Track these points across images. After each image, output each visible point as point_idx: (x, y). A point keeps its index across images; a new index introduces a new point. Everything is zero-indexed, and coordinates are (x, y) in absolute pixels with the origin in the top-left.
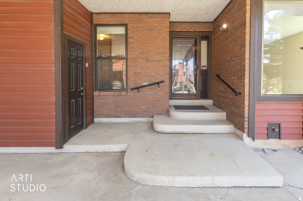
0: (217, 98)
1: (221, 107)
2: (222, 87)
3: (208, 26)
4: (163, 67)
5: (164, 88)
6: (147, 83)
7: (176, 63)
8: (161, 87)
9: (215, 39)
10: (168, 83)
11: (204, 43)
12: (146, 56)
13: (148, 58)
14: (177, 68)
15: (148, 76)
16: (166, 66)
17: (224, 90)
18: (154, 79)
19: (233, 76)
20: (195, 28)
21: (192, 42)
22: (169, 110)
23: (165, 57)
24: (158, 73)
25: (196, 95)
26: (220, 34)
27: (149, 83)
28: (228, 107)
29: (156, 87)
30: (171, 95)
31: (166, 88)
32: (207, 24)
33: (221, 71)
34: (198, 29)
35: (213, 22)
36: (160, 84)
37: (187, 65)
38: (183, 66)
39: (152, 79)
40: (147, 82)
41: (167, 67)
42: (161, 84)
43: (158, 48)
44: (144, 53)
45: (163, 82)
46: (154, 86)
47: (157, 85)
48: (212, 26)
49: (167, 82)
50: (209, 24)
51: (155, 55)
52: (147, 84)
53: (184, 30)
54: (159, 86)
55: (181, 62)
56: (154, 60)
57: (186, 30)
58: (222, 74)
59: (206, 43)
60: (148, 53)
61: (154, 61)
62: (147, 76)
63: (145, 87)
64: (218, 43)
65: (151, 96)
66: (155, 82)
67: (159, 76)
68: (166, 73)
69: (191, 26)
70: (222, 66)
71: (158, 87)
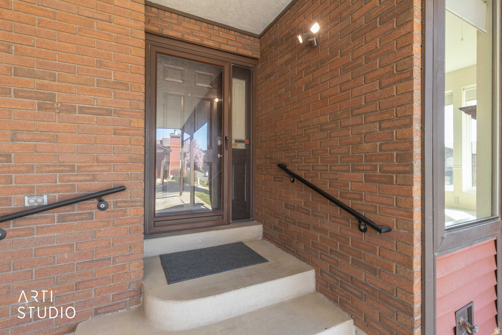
0: (277, 221)
1: (292, 249)
2: (297, 195)
3: (249, 42)
4: (120, 134)
5: (125, 212)
6: (45, 197)
7: (163, 134)
8: (111, 208)
9: (268, 77)
10: (142, 192)
11: (238, 85)
12: (41, 86)
13: (52, 98)
14: (166, 145)
15: (52, 169)
16: (131, 132)
17: (305, 204)
18: (82, 178)
19: (348, 171)
20: (220, 41)
21: (211, 77)
22: (142, 285)
23: (128, 102)
24: (101, 158)
25: (223, 215)
26: (286, 62)
27: (57, 197)
28: (322, 256)
29: (92, 209)
30: (152, 223)
31: (131, 212)
32: (247, 37)
33: (293, 154)
34: (228, 44)
35: (260, 37)
36: (107, 199)
37: (191, 138)
38: (183, 142)
39: (72, 178)
40: (48, 193)
41: (136, 135)
42: (110, 199)
43: (101, 64)
44: (31, 75)
45: (122, 189)
46: (80, 209)
47: (96, 201)
48: (259, 45)
49: (136, 190)
50: (252, 38)
51: (88, 88)
52: (45, 200)
53: (191, 38)
54: (102, 206)
55: (176, 134)
56: (80, 108)
57: (197, 40)
58: (297, 162)
59: (244, 85)
60: (53, 78)
61: (82, 110)
62: (47, 169)
63: (35, 215)
64: (280, 84)
65: (68, 249)
66: (83, 193)
67: (104, 168)
68: (134, 156)
69: (211, 31)
70: (294, 143)
71: (99, 208)
